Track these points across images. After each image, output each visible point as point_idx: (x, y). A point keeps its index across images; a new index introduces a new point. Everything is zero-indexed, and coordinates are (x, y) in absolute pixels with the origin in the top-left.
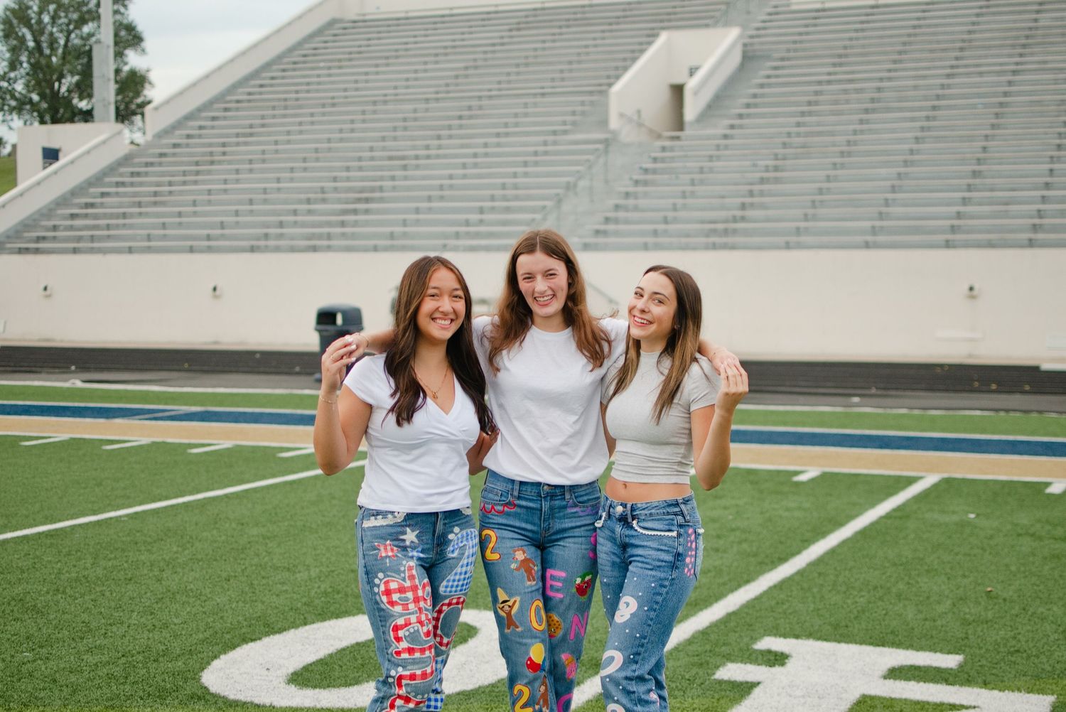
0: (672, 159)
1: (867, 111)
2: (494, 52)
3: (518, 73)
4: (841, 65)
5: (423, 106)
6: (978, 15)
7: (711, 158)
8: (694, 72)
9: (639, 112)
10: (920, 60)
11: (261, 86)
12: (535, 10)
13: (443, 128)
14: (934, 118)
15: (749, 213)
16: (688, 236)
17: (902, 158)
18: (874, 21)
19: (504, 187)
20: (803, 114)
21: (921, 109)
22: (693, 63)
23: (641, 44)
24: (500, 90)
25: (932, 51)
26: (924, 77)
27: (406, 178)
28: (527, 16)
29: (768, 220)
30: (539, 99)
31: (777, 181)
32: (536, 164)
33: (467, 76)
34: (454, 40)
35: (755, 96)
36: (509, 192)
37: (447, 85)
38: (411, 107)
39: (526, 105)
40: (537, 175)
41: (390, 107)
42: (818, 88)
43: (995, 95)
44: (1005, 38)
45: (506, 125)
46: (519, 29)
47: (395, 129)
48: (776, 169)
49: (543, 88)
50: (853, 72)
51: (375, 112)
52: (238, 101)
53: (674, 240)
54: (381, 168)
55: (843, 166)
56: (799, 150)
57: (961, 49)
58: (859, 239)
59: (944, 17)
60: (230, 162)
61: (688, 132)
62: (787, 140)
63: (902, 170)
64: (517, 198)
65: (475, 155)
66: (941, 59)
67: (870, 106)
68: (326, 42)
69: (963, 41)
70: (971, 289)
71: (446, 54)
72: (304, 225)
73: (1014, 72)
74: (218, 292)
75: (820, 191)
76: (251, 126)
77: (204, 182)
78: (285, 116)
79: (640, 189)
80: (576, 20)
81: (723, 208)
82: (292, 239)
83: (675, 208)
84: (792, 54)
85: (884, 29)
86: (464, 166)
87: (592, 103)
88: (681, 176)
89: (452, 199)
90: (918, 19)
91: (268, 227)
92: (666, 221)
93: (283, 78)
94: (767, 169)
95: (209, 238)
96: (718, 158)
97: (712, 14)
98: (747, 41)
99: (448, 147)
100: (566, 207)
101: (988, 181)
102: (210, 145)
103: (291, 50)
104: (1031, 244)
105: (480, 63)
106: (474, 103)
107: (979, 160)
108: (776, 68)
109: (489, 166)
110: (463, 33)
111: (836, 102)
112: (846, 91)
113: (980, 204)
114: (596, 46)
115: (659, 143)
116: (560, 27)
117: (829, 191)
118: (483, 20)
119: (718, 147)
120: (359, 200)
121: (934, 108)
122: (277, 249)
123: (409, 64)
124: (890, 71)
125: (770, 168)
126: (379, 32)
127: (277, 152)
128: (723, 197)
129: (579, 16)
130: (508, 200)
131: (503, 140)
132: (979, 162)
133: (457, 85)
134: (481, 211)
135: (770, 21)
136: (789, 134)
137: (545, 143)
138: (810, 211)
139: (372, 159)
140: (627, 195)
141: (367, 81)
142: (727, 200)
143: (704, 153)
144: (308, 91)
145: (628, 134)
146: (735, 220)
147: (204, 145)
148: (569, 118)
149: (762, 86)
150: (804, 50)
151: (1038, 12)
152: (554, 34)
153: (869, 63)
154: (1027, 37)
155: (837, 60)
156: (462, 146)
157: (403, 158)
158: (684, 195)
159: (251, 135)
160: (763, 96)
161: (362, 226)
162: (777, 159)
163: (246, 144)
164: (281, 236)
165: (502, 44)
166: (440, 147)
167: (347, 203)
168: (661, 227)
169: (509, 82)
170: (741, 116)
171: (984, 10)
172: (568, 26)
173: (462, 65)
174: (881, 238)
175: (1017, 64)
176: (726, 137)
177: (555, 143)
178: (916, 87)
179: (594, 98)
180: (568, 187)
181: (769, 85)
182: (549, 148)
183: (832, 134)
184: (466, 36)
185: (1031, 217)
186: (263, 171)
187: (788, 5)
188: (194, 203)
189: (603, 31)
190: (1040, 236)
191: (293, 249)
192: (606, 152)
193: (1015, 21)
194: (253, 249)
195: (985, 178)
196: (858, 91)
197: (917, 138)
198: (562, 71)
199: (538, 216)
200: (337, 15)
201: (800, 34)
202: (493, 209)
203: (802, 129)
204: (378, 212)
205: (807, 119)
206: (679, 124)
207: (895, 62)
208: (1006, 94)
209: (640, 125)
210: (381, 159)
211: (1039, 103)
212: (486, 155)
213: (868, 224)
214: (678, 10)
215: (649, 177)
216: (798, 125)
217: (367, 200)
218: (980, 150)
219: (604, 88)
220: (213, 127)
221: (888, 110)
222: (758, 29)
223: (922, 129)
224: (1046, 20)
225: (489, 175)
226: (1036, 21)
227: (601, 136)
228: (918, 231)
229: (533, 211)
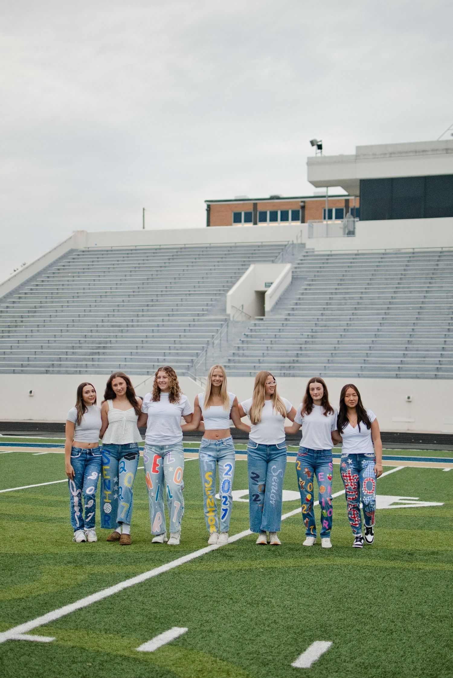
0: (260, 330)
1: (355, 309)
3: (175, 283)
4: (341, 285)
5: (127, 299)
6: (408, 261)
7: (280, 330)
8: (270, 285)
9: (243, 306)
10: (379, 284)
11: (37, 285)
12: (181, 248)
13: (139, 310)
14: (388, 314)
15: (300, 359)
17: (374, 333)
18: (356, 262)
19: (175, 342)
20: (324, 309)
21: (382, 309)
22: (269, 281)
23: (239, 269)
24: (166, 291)
25: (386, 279)
26: (383, 293)
27: (122, 337)
28: (177, 252)
29: (310, 363)
30: (188, 297)
31: (313, 343)
32: (190, 331)
33: (148, 284)
34: (139, 264)
35: (299, 299)
36: (178, 346)
38: (120, 299)
39: (182, 300)
40: (191, 337)
41: (109, 299)
42: (331, 296)
43: (418, 303)
44: (423, 274)
45: (172, 310)
46: (173, 259)
47: (114, 311)
48: (312, 337)
50: (348, 289)
51: (101, 301)
52: (26, 293)
54: (109, 331)
55: (345, 337)
56: (324, 328)
57: (401, 279)
58: (355, 373)
59: (392, 262)
60: (26, 326)
61: (266, 317)
62: (317, 322)
63: (374, 339)
64: (181, 349)
65: (158, 326)
66: (390, 284)
67: (357, 306)
68: (69, 262)
69: (402, 274)
70: (409, 398)
71: (135, 271)
72: (71, 360)
73: (427, 292)
74: (32, 394)
75: (335, 349)
76: (35, 307)
77: (13, 337)
78: (52, 302)
79: (245, 345)
80: (203, 255)
81: (287, 356)
82: (67, 367)
83: (263, 356)
84: (317, 278)
85: (362, 266)
86: (153, 331)
87: (216, 300)
88: (265, 339)
89: (149, 348)
90: (379, 262)
91: (53, 361)
92: (259, 362)
93: (48, 281)
95: (22, 366)
96: (283, 330)
97: (277, 255)
98: (294, 270)
99: (142, 321)
100: (209, 354)
101: (416, 346)
102: (14, 317)
103: (50, 266)
104: (436, 377)
105: (154, 276)
106: (155, 298)
107: (411, 335)
108: (309, 285)
109: (165, 331)
110: (143, 260)
111: (340, 304)
112: (345, 299)
113: (412, 357)
114: (215, 269)
115: (253, 322)
116: (195, 258)
118: (154, 253)
119: (283, 325)
120: (99, 348)
121: (388, 309)
122: (59, 372)
123: (117, 276)
124: (366, 289)
125: (309, 336)
126: (98, 258)
127: (50, 321)
128: (287, 350)
129: (205, 252)
130: (177, 350)
131: (170, 318)
133: (143, 288)
134: (165, 354)
135: (305, 260)
136: (318, 320)
137: (194, 320)
138: (330, 359)
139: (103, 326)
140: (238, 347)
141: (94, 285)
142: (289, 352)
143: (277, 328)
144: (63, 289)
145: (239, 318)
146: (294, 362)
147: (10, 317)
148: (205, 308)
149: (303, 294)
150: (323, 276)
151: (438, 261)
152: (192, 262)
153: (355, 284)
154: (433, 274)
155: (339, 282)
156: (150, 321)
157: (119, 326)
158: (267, 349)
159: (35, 312)
160: (303, 299)
161: (102, 361)
162: (313, 332)
163: (33, 316)
164: (60, 366)
165: (165, 267)
166: (138, 321)
167: (93, 349)
168: (258, 365)
169: (171, 287)
170: (293, 309)
171: (411, 259)
172: (199, 258)
173: (145, 277)
174: (366, 373)
175: (428, 287)
176: (286, 320)
177: (198, 320)
178: (379, 298)
179: (217, 297)
180: (208, 343)
181: (306, 294)
182: (196, 323)
183: (339, 320)
184: (146, 261)
185: (436, 364)
186: (45, 331)
187: (313, 252)
188: (11, 348)
189: (218, 262)
190: (440, 373)
191: (67, 373)
192: (227, 326)
193: (427, 265)
194: (47, 372)
195: (413, 344)
196: (351, 298)
197: (381, 323)
198: (199, 283)
199: (195, 358)
200: (74, 248)
201: (320, 267)
202: (170, 354)
203: (324, 317)
204: (110, 354)
205: (326, 312)
206: (262, 312)
207: (368, 284)
208: (423, 303)
209: (242, 312)
210: (108, 326)
211: (439, 308)
212: (163, 325)
213: (360, 365)
214: (257, 251)
215: (249, 339)
217: (104, 348)
218: (411, 330)
219: (223, 292)
220: (13, 307)
221: (366, 309)
222: (299, 264)
223: (383, 319)
224: (442, 265)
225: (165, 337)
226: (437, 265)
227: (223, 317)
228: (382, 369)
229: (192, 355)
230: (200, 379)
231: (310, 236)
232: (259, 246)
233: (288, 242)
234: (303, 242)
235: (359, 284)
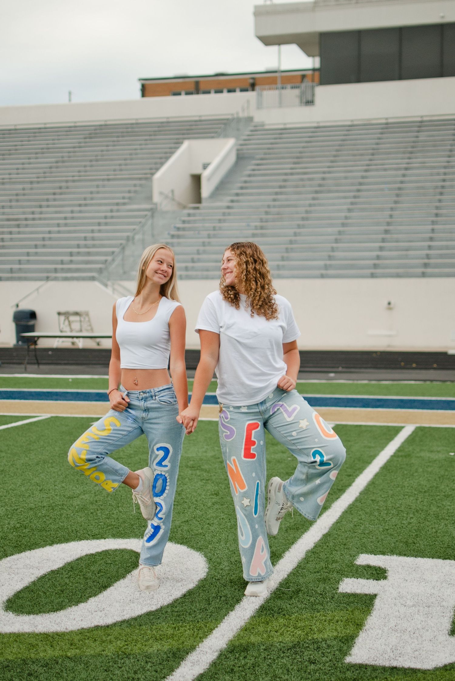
0: (195, 221)
1: (317, 192)
2: (74, 152)
3: (91, 166)
4: (298, 163)
5: (29, 186)
6: (382, 133)
7: (220, 221)
8: (207, 167)
9: (173, 191)
10: (347, 161)
12: (101, 125)
13: (43, 200)
14: (359, 197)
16: (207, 270)
17: (340, 221)
18: (317, 136)
19: (85, 239)
20: (277, 194)
21: (350, 191)
22: (206, 161)
23: (171, 148)
25: (354, 155)
26: (351, 171)
27: (19, 233)
28: (96, 130)
30: (106, 183)
31: (263, 235)
32: (106, 224)
33: (57, 167)
34: (47, 144)
35: (245, 182)
36: (90, 242)
37: (45, 173)
38: (21, 186)
39: (98, 186)
40: (107, 231)
41: (7, 186)
42: (285, 177)
43: (395, 183)
44: (399, 148)
45: (85, 199)
46: (91, 138)
47: (11, 201)
48: (262, 228)
49: (108, 175)
50: (306, 168)
53: (199, 273)
55: (303, 226)
56: (276, 216)
57: (373, 154)
58: (318, 272)
59: (361, 134)
61: (204, 204)
62: (267, 209)
63: (341, 229)
64: (94, 246)
65: (65, 218)
66: (360, 160)
67: (318, 189)
69: (373, 149)
70: (389, 304)
71: (43, 153)
73: (406, 169)
75: (291, 242)
79: (175, 240)
80: (128, 132)
83: (198, 253)
84: (267, 156)
86: (58, 225)
87: (141, 185)
88: (201, 232)
89: (52, 247)
90: (345, 135)
92: (193, 261)
94: (256, 228)
96: (224, 221)
97: (217, 130)
98: (239, 147)
99: (47, 213)
100: (127, 252)
101: (395, 236)
104: (424, 275)
105: (65, 159)
106: (63, 184)
108: (258, 165)
109: (75, 225)
110: (54, 140)
111: (297, 187)
112: (302, 180)
113: (390, 250)
115: (186, 211)
116: (118, 137)
117: (296, 242)
118: (67, 131)
119: (224, 214)
121: (358, 191)
123: (18, 159)
124: (329, 167)
125: (258, 228)
129: (130, 130)
130: (88, 248)
131: (83, 208)
132: (388, 224)
133: (51, 173)
134: (71, 254)
135: (252, 135)
136: (269, 206)
137: (112, 211)
138: (285, 255)
143: (215, 217)
145: (166, 206)
148: (127, 195)
149: (250, 176)
150: (275, 153)
151: (418, 132)
152: (114, 141)
153: (315, 162)
154: (413, 147)
155: (296, 160)
156: (56, 212)
157: (16, 220)
158: (204, 244)
160: (250, 182)
162: (262, 222)
165: (80, 147)
166: (41, 213)
168: (190, 265)
169: (86, 171)
170: (237, 195)
172: (123, 136)
173: (53, 160)
174: (331, 272)
175: (407, 163)
176: (228, 207)
177: (118, 211)
178: (346, 178)
179: (143, 182)
180: (128, 239)
181: (254, 175)
182: (114, 214)
183: (295, 206)
184: (56, 141)
185: (423, 258)
187: (263, 125)
189: (146, 140)
190: (429, 270)
192: (152, 216)
195: (392, 234)
196: (310, 179)
197: (349, 209)
198: (120, 165)
199: (109, 258)
201: (272, 144)
202: (78, 254)
203: (277, 203)
205: (279, 197)
206: (198, 198)
207: (332, 162)
208: (402, 182)
209: (173, 199)
211: (423, 188)
212: (73, 218)
213: (322, 263)
214: (194, 127)
215: (181, 233)
216: (274, 200)
218: (388, 217)
219: (149, 176)
221: (329, 191)
222: (245, 140)
223: (352, 204)
224: (423, 136)
225: (75, 232)
226: (417, 137)
227: (148, 206)
228: (352, 267)
229: (106, 254)
230: (113, 284)
231: (259, 106)
232: (196, 121)
233: (232, 115)
234: (251, 114)
235: (320, 162)
